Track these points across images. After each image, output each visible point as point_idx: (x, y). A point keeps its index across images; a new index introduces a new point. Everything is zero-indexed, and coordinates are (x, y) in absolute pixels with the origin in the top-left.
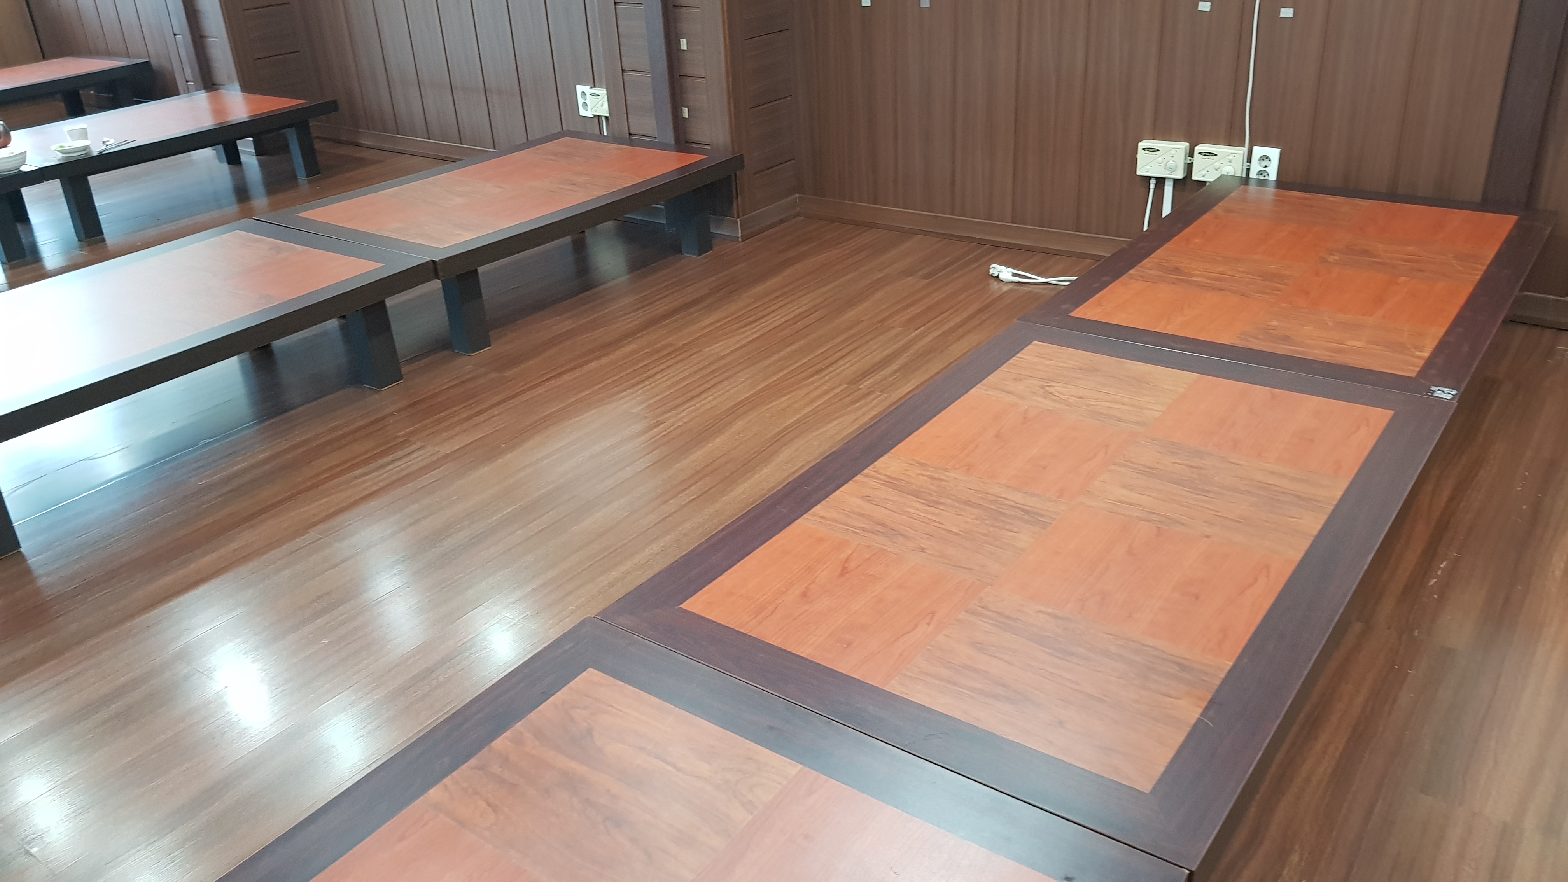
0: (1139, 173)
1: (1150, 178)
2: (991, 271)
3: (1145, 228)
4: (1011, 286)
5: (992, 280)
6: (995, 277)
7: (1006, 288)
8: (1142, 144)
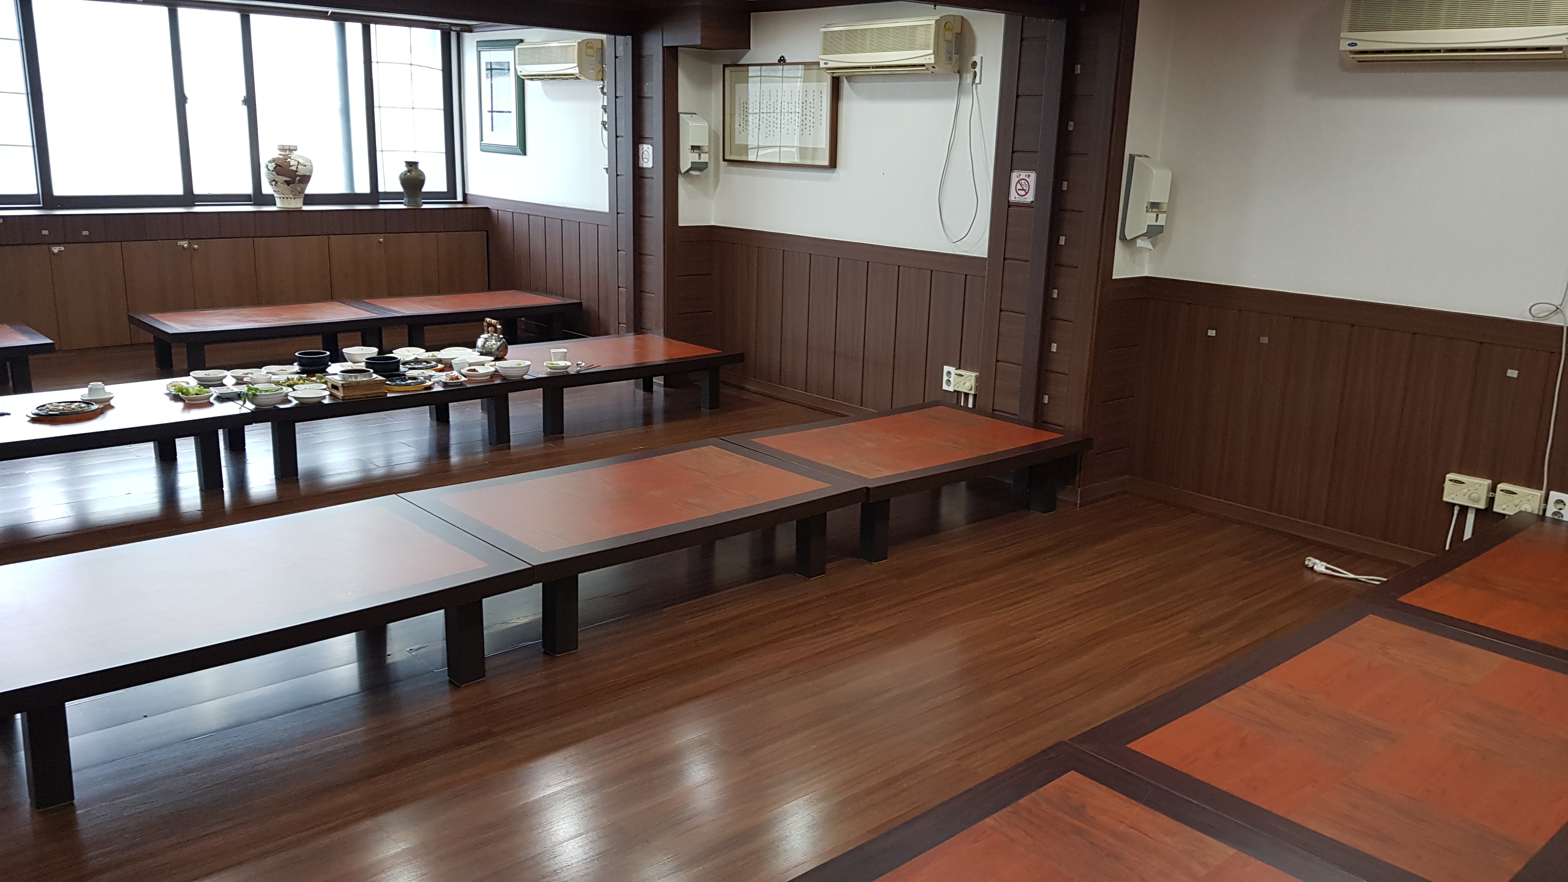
0: (1445, 499)
1: (1455, 505)
2: (1307, 563)
3: (1447, 548)
4: (1323, 578)
5: (1306, 571)
6: (1310, 568)
7: (1319, 579)
8: (1449, 476)
